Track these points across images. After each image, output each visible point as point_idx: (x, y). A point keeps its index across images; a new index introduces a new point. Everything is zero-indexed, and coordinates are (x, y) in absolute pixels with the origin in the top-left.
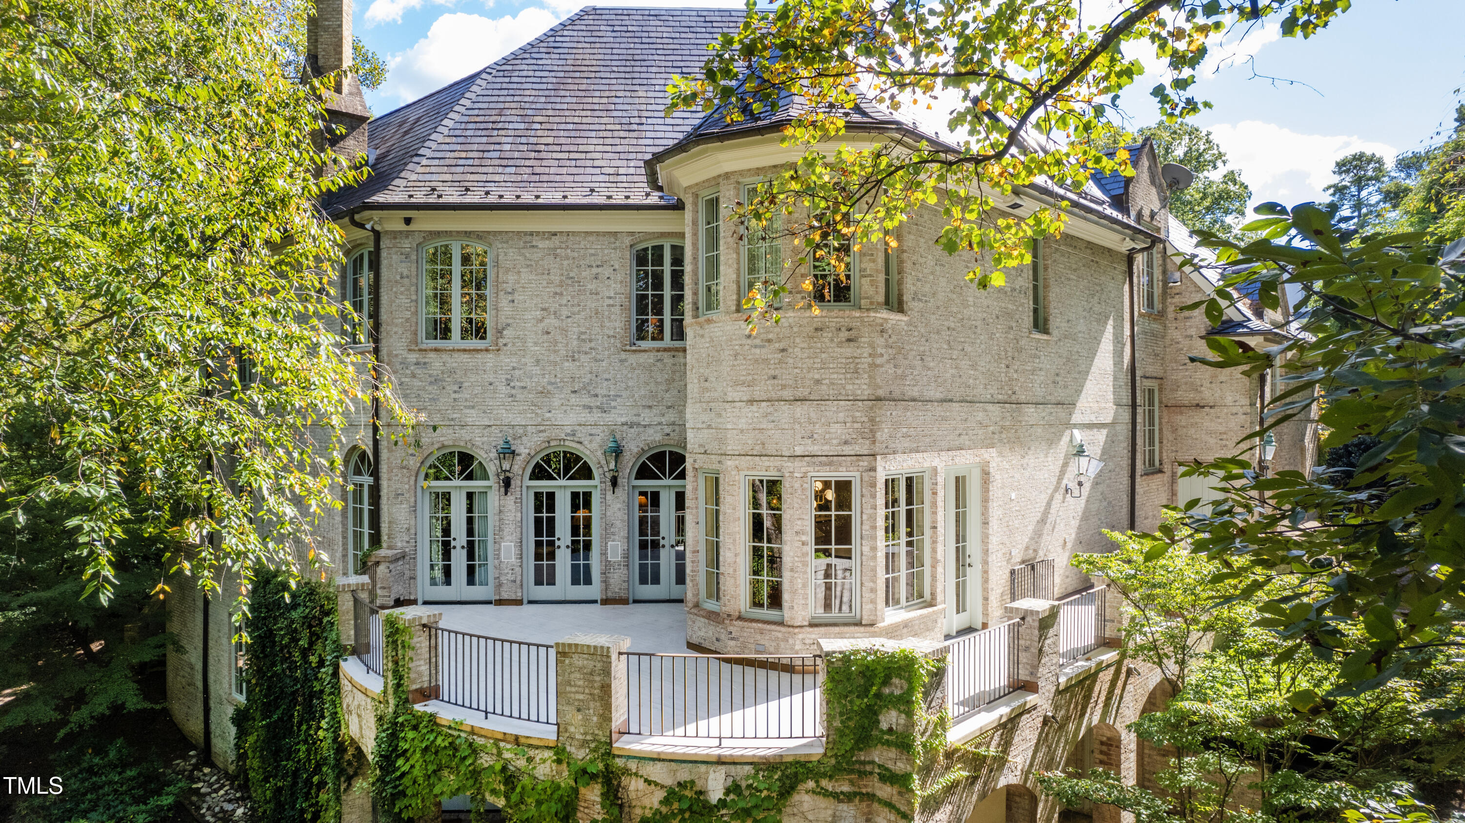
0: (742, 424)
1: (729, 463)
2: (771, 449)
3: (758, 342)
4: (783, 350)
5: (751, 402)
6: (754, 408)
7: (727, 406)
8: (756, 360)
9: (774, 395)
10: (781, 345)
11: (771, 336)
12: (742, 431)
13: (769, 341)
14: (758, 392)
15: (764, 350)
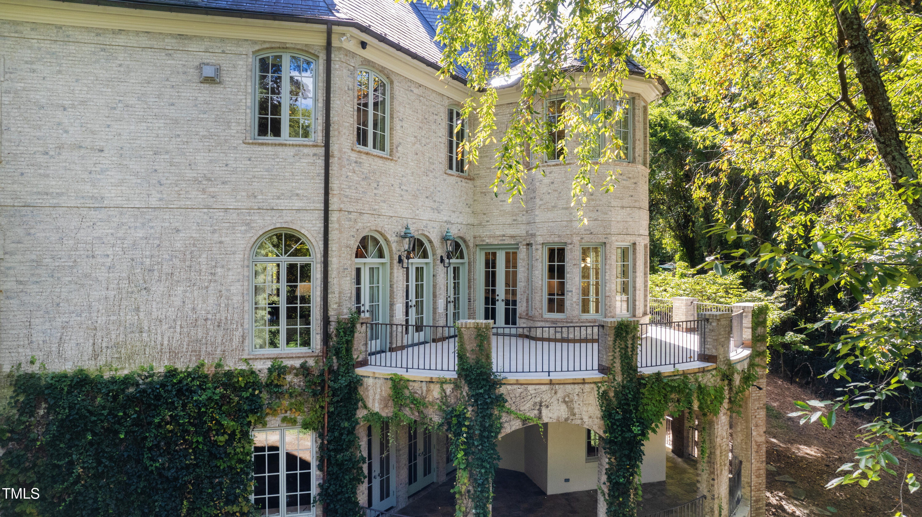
0: (619, 218)
1: (613, 238)
2: (630, 231)
3: (625, 177)
4: (635, 183)
5: (623, 207)
6: (624, 211)
7: (612, 209)
8: (624, 187)
9: (632, 205)
10: (635, 181)
11: (630, 176)
12: (618, 222)
13: (630, 178)
14: (625, 203)
15: (628, 182)
